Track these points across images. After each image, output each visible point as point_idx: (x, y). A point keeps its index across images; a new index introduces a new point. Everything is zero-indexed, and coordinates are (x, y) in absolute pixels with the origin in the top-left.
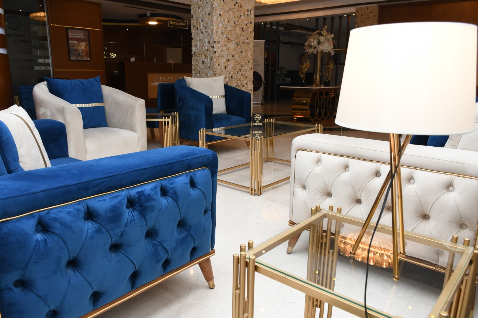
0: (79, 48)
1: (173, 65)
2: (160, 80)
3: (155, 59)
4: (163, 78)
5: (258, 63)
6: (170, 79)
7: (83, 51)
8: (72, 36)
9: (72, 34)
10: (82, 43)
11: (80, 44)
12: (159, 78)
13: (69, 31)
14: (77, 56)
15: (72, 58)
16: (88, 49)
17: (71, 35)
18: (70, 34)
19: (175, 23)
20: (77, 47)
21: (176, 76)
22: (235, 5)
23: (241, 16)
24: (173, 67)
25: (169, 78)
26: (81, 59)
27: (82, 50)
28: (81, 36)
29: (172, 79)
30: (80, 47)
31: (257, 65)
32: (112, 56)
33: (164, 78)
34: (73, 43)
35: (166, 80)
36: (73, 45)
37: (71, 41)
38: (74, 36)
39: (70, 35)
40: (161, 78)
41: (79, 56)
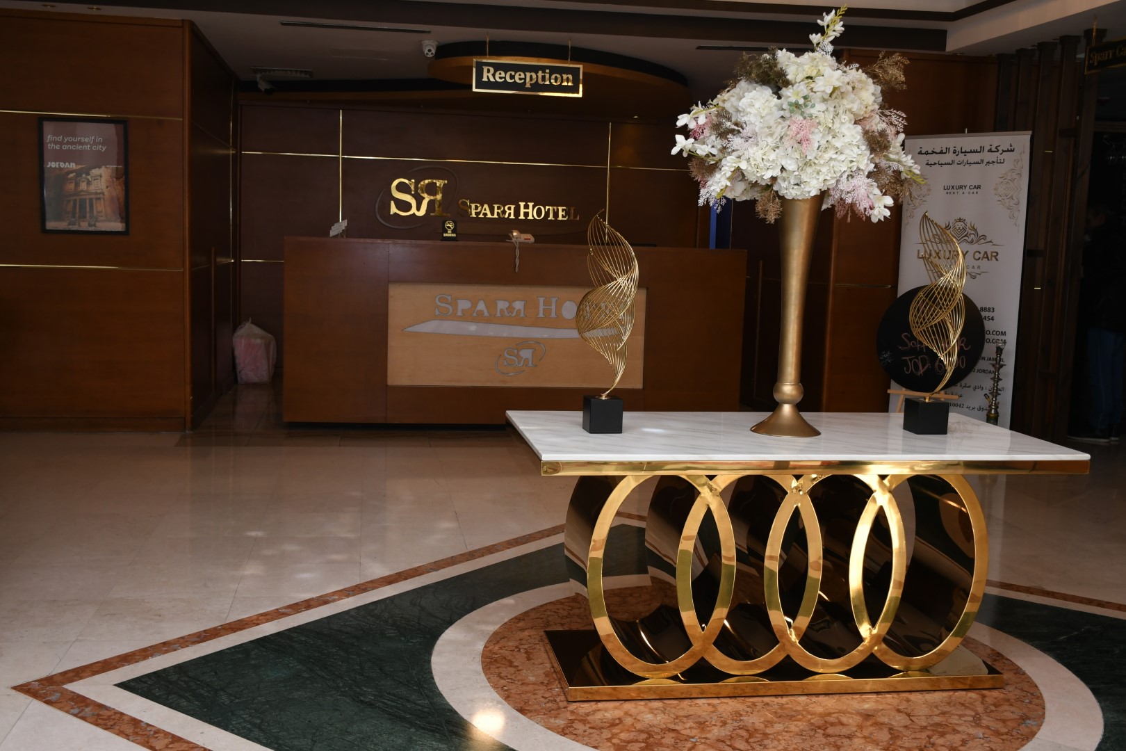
0: (83, 186)
1: (518, 252)
2: (459, 313)
3: (450, 225)
4: (474, 305)
5: (989, 248)
6: (510, 308)
7: (98, 196)
8: (57, 147)
9: (60, 139)
10: (95, 172)
11: (88, 174)
12: (455, 305)
13: (48, 127)
14: (74, 217)
15: (51, 225)
16: (118, 191)
17: (55, 143)
18: (48, 137)
19: (512, 77)
20: (77, 185)
21: (541, 300)
24: (517, 261)
25: (502, 305)
26: (90, 225)
27: (96, 193)
28: (95, 143)
29: (519, 311)
30: (89, 183)
31: (986, 256)
33: (481, 306)
34: (60, 169)
35: (486, 314)
36: (62, 176)
37: (52, 165)
38: (65, 147)
39: (50, 142)
40: (464, 305)
41: (83, 217)
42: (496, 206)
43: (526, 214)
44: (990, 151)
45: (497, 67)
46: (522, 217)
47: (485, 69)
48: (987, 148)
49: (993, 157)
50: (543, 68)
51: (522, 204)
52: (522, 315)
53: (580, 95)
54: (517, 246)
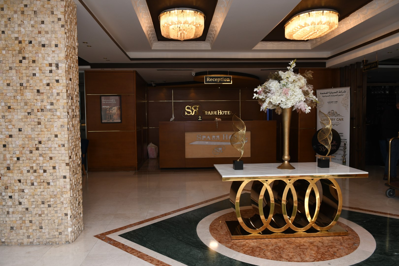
0: (111, 111)
1: (217, 123)
2: (203, 139)
3: (200, 117)
4: (207, 137)
5: (341, 118)
6: (216, 138)
7: (114, 114)
8: (105, 102)
10: (114, 108)
11: (112, 109)
12: (202, 137)
13: (103, 98)
14: (109, 119)
15: (103, 121)
16: (119, 112)
17: (104, 101)
19: (214, 80)
20: (109, 111)
21: (224, 135)
24: (217, 125)
25: (214, 137)
26: (112, 121)
27: (114, 113)
28: (113, 101)
30: (112, 111)
31: (340, 120)
33: (209, 137)
35: (210, 139)
36: (106, 109)
37: (103, 107)
38: (106, 102)
39: (103, 101)
40: (204, 137)
41: (111, 119)
42: (212, 112)
43: (220, 113)
44: (339, 92)
45: (210, 78)
46: (218, 114)
47: (207, 78)
48: (338, 92)
49: (340, 94)
50: (222, 77)
51: (218, 111)
52: (219, 139)
53: (231, 83)
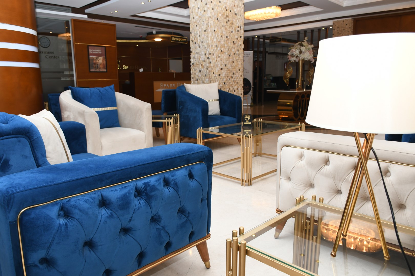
0: (97, 61)
1: (174, 74)
2: (164, 87)
3: (160, 69)
4: (166, 85)
6: (172, 86)
7: (101, 64)
8: (92, 52)
9: (92, 50)
10: (100, 58)
11: (98, 58)
12: (163, 85)
13: (90, 47)
14: (96, 68)
15: (91, 70)
16: (105, 62)
17: (91, 51)
18: (90, 50)
19: (177, 39)
20: (96, 61)
22: (227, 23)
23: (232, 32)
24: (175, 76)
25: (171, 85)
26: (99, 70)
27: (100, 63)
28: (99, 51)
29: (174, 86)
30: (98, 61)
31: (247, 72)
32: (124, 68)
33: (168, 85)
34: (93, 57)
35: (169, 87)
36: (93, 59)
37: (91, 56)
38: (93, 52)
40: (165, 85)
41: (97, 68)
44: (246, 55)
48: (245, 54)
52: (174, 87)
54: (174, 73)
